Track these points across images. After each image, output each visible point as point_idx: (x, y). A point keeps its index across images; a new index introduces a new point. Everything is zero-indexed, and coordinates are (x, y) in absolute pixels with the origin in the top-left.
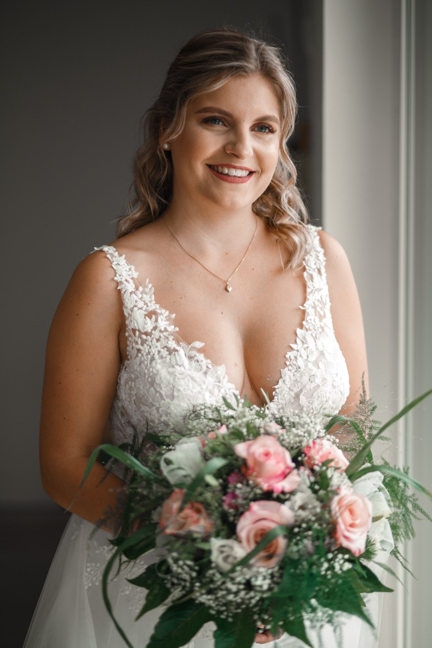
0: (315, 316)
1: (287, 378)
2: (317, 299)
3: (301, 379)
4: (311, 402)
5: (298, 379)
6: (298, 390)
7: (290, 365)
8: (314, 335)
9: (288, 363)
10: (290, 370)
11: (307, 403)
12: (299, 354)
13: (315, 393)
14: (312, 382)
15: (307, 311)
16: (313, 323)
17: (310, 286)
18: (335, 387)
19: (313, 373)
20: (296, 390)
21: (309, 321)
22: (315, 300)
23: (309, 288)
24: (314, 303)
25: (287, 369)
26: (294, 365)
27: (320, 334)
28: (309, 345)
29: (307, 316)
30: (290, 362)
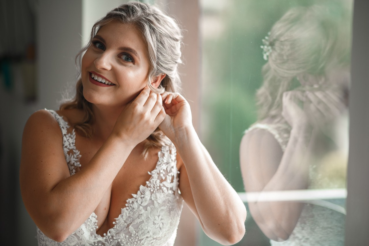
0: (158, 179)
1: (124, 214)
2: (163, 169)
3: (133, 216)
4: (137, 231)
5: (131, 216)
6: (130, 222)
7: (128, 206)
8: (152, 190)
9: (127, 205)
10: (127, 210)
11: (134, 232)
12: (136, 200)
13: (140, 226)
14: (139, 218)
15: (153, 175)
16: (154, 183)
17: (160, 161)
18: (156, 224)
19: (142, 213)
20: (129, 222)
21: (152, 182)
22: (161, 169)
23: (159, 162)
24: (160, 171)
25: (125, 208)
26: (130, 206)
27: (157, 191)
28: (146, 196)
29: (152, 179)
30: (128, 204)
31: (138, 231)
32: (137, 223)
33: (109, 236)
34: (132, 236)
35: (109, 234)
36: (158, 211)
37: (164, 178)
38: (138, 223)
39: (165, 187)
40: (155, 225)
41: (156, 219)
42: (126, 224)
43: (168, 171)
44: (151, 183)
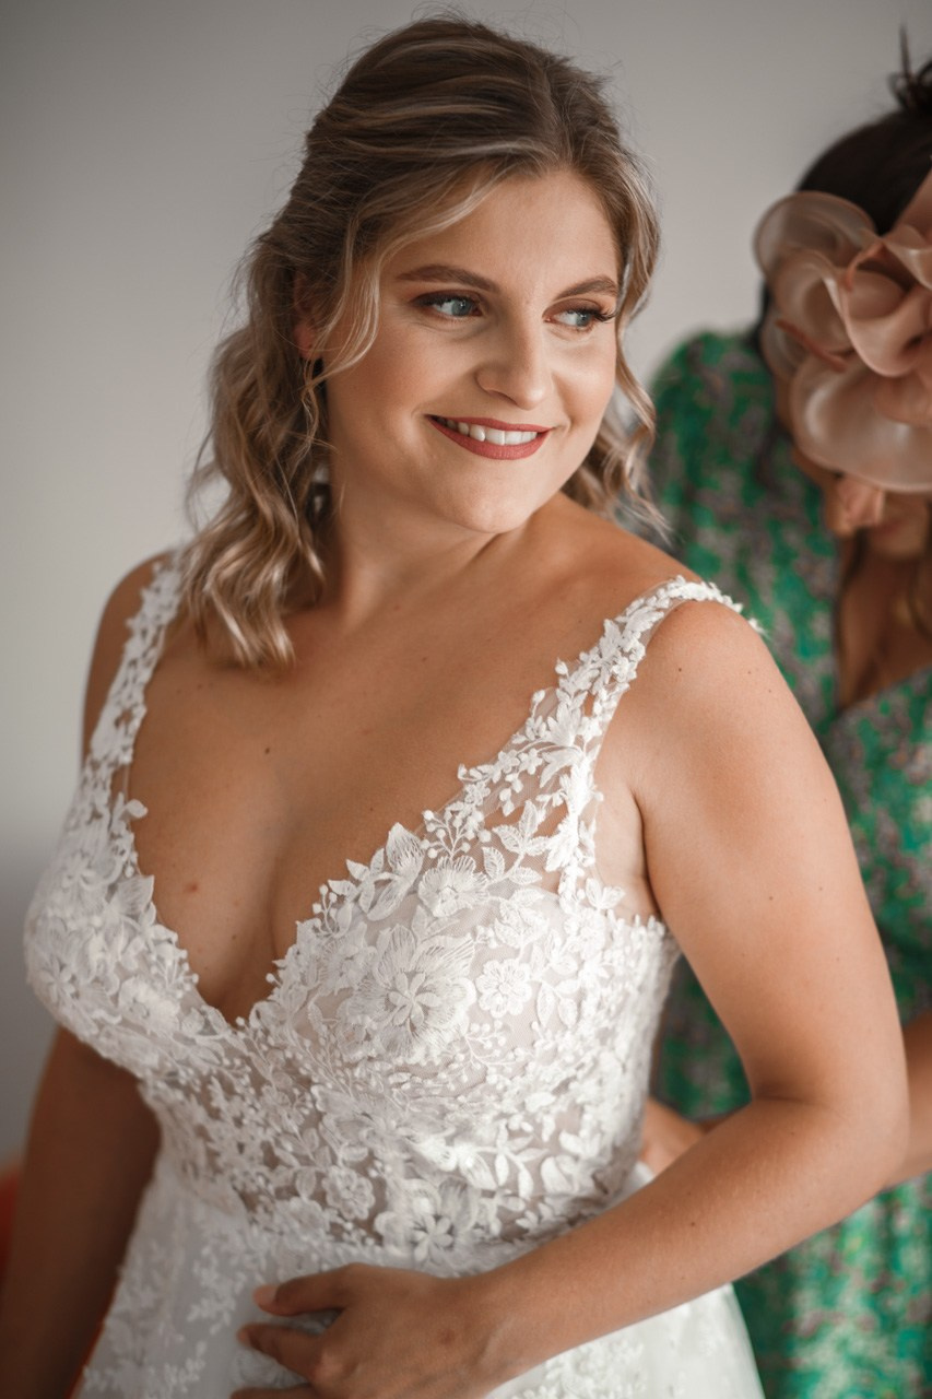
0: (479, 807)
3: (327, 958)
4: (332, 1027)
7: (320, 916)
9: (317, 909)
11: (324, 1028)
12: (356, 892)
13: (340, 1007)
14: (342, 974)
15: (467, 788)
16: (457, 822)
20: (311, 984)
21: (449, 815)
22: (515, 769)
23: (524, 734)
24: (504, 775)
25: (309, 923)
26: (329, 918)
27: (455, 858)
28: (396, 878)
29: (455, 801)
30: (323, 908)
31: (335, 1028)
32: (333, 993)
33: (255, 1032)
34: (320, 1046)
35: (254, 1023)
36: (412, 953)
37: (508, 810)
38: (336, 993)
39: (502, 848)
40: (391, 1011)
41: (398, 987)
42: (304, 989)
43: (542, 785)
44: (444, 821)
